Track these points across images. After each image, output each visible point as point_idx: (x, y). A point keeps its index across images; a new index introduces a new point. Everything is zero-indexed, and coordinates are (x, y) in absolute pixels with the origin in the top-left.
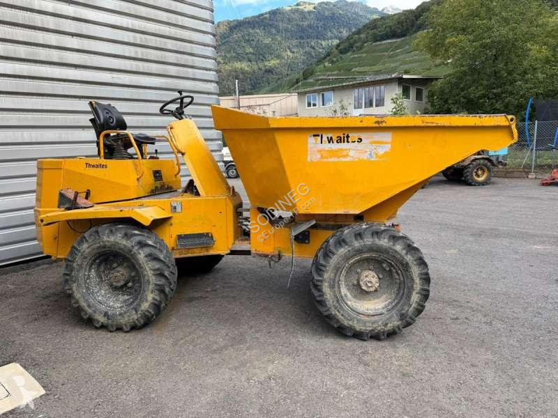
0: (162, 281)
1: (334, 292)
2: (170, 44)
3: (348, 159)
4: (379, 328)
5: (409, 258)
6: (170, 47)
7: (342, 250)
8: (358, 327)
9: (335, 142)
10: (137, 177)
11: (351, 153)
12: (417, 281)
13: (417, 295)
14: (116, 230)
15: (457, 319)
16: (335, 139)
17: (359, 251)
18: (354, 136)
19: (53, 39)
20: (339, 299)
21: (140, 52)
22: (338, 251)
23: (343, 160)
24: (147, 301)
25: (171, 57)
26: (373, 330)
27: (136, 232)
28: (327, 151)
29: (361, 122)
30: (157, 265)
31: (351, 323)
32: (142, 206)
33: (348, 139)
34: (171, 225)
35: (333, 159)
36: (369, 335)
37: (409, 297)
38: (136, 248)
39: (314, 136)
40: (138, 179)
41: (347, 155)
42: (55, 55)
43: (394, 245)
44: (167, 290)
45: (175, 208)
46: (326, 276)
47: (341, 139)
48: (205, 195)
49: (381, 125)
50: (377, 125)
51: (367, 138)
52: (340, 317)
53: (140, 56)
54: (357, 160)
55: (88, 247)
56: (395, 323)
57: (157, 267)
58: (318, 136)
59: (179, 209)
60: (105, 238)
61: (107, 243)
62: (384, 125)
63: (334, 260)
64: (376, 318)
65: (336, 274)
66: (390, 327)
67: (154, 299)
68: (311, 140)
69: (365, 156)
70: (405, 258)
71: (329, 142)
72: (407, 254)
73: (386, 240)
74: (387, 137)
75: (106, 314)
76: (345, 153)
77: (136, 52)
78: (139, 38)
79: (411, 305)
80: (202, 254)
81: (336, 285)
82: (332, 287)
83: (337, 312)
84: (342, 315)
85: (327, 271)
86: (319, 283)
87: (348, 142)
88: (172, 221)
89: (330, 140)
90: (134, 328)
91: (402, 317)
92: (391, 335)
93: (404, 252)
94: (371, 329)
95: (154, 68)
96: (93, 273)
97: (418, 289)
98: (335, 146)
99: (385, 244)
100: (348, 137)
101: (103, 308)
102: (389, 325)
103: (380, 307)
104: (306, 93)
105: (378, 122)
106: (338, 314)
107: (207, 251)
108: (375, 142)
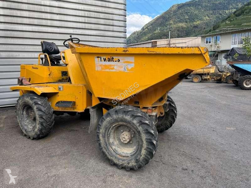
0: (42, 120)
1: (105, 140)
2: (102, 16)
3: (114, 71)
4: (125, 164)
5: (140, 129)
6: (101, 17)
7: (108, 118)
8: (116, 161)
9: (107, 61)
10: (49, 73)
11: (115, 67)
12: (145, 142)
13: (145, 151)
14: (29, 96)
15: (186, 169)
16: (107, 59)
17: (116, 121)
18: (116, 58)
19: (49, 16)
20: (108, 144)
21: (87, 20)
22: (106, 118)
23: (112, 71)
24: (37, 128)
25: (102, 21)
26: (122, 165)
27: (35, 97)
28: (104, 65)
29: (116, 50)
30: (41, 113)
31: (112, 158)
32: (47, 86)
33: (113, 60)
34: (58, 96)
35: (107, 70)
36: (121, 167)
37: (141, 151)
38: (34, 104)
39: (98, 57)
40: (49, 75)
41: (113, 69)
42: (49, 23)
43: (133, 120)
44: (44, 124)
45: (60, 88)
46: (101, 131)
47: (110, 60)
48: (74, 83)
49: (126, 53)
50: (124, 53)
51: (122, 60)
52: (107, 153)
53: (87, 22)
54: (118, 71)
55: (21, 102)
56: (133, 164)
57: (40, 114)
58: (99, 57)
59: (61, 89)
60: (25, 99)
61: (26, 101)
62: (127, 52)
63: (105, 123)
64: (125, 158)
65: (105, 131)
66: (130, 165)
67: (39, 127)
68: (96, 59)
69: (122, 69)
70: (138, 128)
71: (105, 61)
72: (139, 126)
73: (129, 117)
74: (132, 59)
75: (26, 131)
76: (112, 67)
77: (85, 20)
78: (87, 14)
79: (141, 156)
80: (71, 111)
81: (106, 136)
82: (104, 137)
83: (105, 151)
84: (108, 153)
85: (101, 128)
86: (98, 134)
87: (113, 61)
88: (59, 94)
89: (105, 60)
90: (34, 139)
91: (137, 161)
92: (132, 169)
93: (138, 124)
94: (121, 163)
95: (93, 26)
96: (25, 113)
97: (145, 147)
98: (107, 63)
99: (129, 119)
100: (113, 58)
101: (26, 127)
102: (130, 164)
103: (129, 153)
104: (205, 37)
105: (124, 51)
106: (106, 152)
107: (74, 109)
108: (126, 62)
